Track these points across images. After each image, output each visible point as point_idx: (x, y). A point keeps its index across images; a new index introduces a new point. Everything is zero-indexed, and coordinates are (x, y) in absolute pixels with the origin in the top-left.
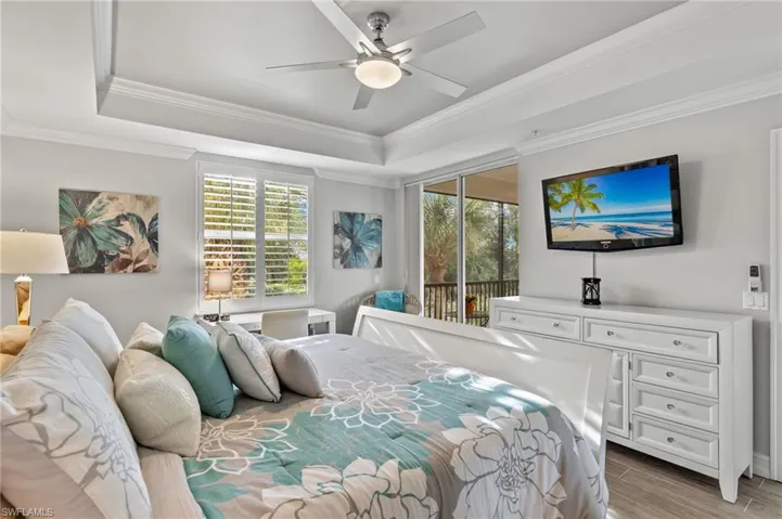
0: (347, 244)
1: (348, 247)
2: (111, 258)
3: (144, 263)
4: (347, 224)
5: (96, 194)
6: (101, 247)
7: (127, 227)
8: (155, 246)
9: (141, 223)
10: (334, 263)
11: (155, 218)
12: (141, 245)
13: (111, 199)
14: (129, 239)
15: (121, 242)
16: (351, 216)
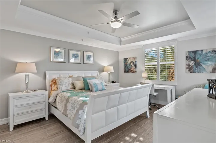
0: (192, 63)
1: (193, 64)
2: (129, 70)
3: (134, 71)
4: (192, 55)
5: (128, 58)
6: (128, 68)
7: (132, 64)
8: (136, 67)
9: (134, 63)
10: (186, 71)
11: (136, 61)
12: (134, 67)
13: (129, 59)
14: (132, 66)
15: (131, 67)
16: (195, 52)
